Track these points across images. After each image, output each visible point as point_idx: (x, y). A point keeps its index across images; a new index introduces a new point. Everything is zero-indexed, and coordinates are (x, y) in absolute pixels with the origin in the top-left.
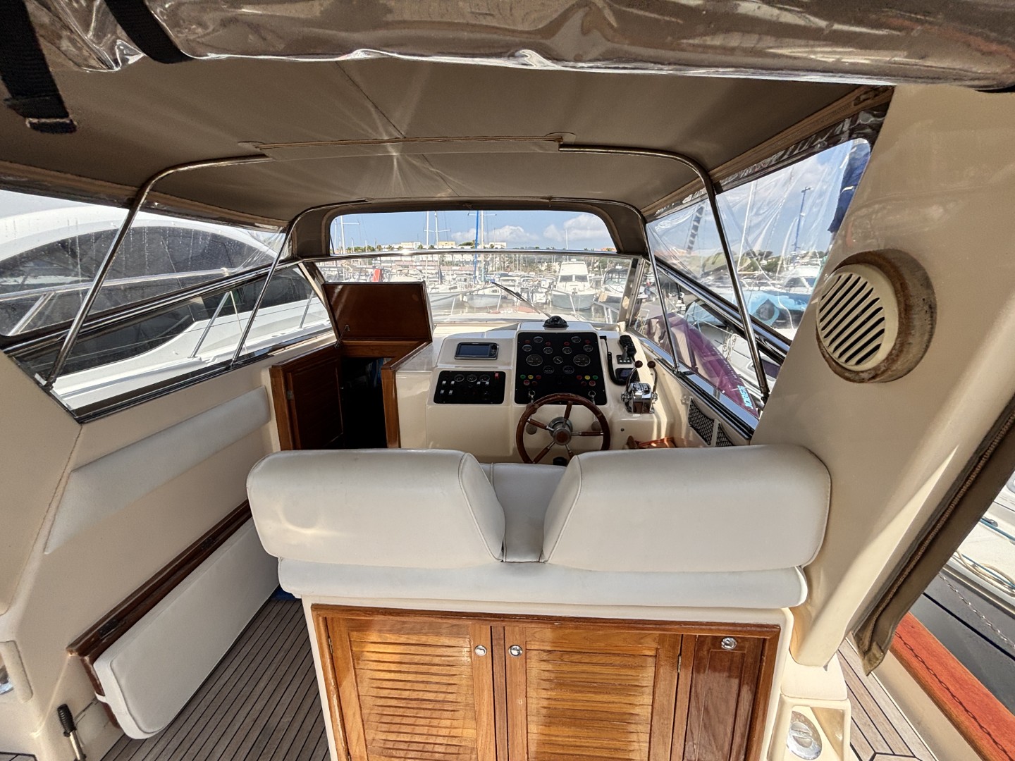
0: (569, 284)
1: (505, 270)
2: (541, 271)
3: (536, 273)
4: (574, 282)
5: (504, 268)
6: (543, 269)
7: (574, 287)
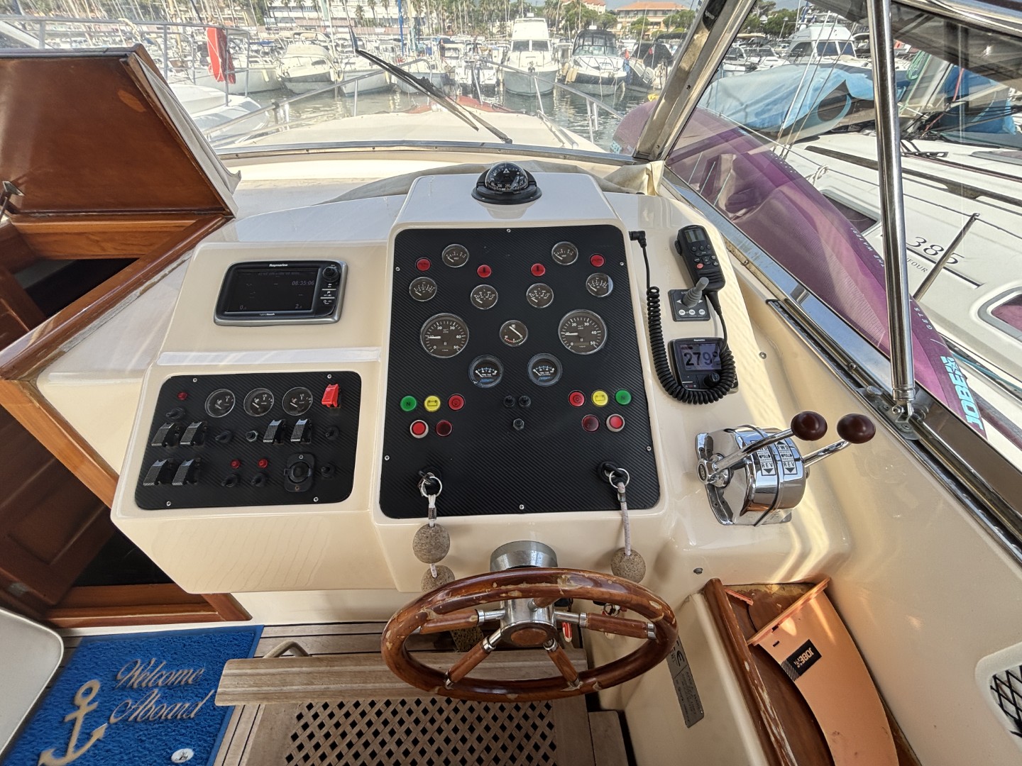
0: (524, 54)
1: (445, 33)
2: (492, 34)
3: (486, 38)
4: (531, 53)
5: (444, 29)
6: (495, 31)
7: (530, 60)
